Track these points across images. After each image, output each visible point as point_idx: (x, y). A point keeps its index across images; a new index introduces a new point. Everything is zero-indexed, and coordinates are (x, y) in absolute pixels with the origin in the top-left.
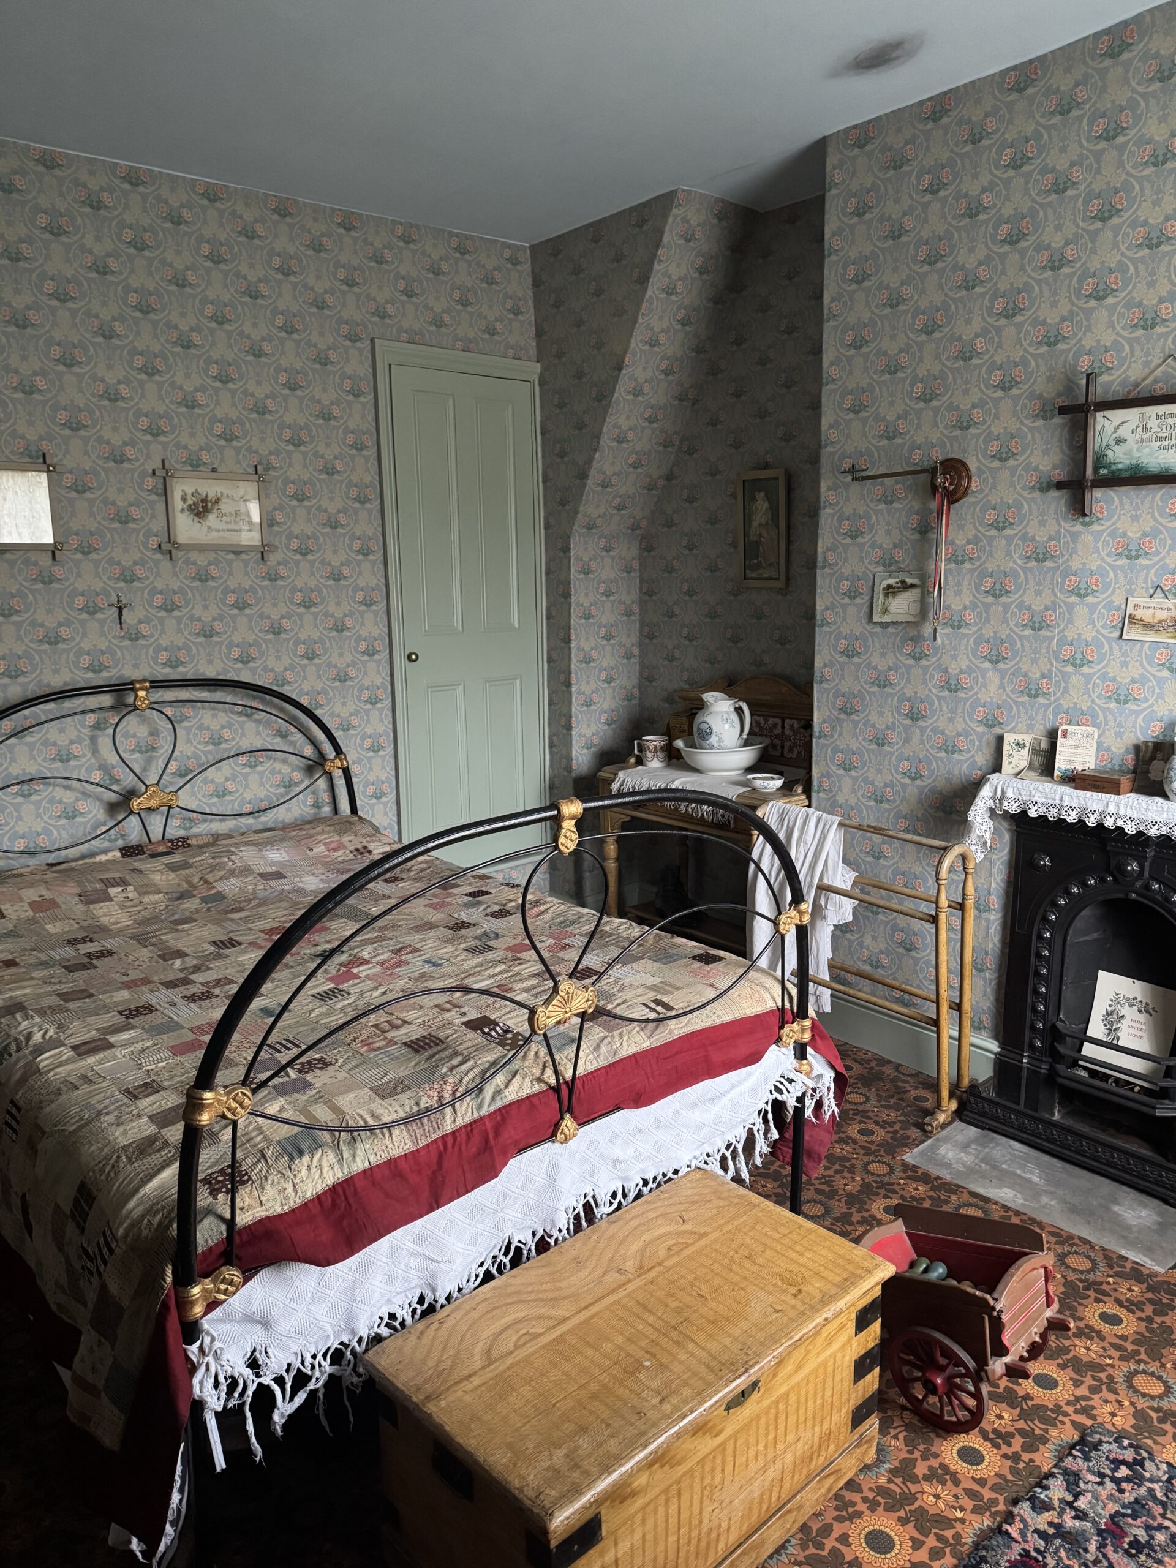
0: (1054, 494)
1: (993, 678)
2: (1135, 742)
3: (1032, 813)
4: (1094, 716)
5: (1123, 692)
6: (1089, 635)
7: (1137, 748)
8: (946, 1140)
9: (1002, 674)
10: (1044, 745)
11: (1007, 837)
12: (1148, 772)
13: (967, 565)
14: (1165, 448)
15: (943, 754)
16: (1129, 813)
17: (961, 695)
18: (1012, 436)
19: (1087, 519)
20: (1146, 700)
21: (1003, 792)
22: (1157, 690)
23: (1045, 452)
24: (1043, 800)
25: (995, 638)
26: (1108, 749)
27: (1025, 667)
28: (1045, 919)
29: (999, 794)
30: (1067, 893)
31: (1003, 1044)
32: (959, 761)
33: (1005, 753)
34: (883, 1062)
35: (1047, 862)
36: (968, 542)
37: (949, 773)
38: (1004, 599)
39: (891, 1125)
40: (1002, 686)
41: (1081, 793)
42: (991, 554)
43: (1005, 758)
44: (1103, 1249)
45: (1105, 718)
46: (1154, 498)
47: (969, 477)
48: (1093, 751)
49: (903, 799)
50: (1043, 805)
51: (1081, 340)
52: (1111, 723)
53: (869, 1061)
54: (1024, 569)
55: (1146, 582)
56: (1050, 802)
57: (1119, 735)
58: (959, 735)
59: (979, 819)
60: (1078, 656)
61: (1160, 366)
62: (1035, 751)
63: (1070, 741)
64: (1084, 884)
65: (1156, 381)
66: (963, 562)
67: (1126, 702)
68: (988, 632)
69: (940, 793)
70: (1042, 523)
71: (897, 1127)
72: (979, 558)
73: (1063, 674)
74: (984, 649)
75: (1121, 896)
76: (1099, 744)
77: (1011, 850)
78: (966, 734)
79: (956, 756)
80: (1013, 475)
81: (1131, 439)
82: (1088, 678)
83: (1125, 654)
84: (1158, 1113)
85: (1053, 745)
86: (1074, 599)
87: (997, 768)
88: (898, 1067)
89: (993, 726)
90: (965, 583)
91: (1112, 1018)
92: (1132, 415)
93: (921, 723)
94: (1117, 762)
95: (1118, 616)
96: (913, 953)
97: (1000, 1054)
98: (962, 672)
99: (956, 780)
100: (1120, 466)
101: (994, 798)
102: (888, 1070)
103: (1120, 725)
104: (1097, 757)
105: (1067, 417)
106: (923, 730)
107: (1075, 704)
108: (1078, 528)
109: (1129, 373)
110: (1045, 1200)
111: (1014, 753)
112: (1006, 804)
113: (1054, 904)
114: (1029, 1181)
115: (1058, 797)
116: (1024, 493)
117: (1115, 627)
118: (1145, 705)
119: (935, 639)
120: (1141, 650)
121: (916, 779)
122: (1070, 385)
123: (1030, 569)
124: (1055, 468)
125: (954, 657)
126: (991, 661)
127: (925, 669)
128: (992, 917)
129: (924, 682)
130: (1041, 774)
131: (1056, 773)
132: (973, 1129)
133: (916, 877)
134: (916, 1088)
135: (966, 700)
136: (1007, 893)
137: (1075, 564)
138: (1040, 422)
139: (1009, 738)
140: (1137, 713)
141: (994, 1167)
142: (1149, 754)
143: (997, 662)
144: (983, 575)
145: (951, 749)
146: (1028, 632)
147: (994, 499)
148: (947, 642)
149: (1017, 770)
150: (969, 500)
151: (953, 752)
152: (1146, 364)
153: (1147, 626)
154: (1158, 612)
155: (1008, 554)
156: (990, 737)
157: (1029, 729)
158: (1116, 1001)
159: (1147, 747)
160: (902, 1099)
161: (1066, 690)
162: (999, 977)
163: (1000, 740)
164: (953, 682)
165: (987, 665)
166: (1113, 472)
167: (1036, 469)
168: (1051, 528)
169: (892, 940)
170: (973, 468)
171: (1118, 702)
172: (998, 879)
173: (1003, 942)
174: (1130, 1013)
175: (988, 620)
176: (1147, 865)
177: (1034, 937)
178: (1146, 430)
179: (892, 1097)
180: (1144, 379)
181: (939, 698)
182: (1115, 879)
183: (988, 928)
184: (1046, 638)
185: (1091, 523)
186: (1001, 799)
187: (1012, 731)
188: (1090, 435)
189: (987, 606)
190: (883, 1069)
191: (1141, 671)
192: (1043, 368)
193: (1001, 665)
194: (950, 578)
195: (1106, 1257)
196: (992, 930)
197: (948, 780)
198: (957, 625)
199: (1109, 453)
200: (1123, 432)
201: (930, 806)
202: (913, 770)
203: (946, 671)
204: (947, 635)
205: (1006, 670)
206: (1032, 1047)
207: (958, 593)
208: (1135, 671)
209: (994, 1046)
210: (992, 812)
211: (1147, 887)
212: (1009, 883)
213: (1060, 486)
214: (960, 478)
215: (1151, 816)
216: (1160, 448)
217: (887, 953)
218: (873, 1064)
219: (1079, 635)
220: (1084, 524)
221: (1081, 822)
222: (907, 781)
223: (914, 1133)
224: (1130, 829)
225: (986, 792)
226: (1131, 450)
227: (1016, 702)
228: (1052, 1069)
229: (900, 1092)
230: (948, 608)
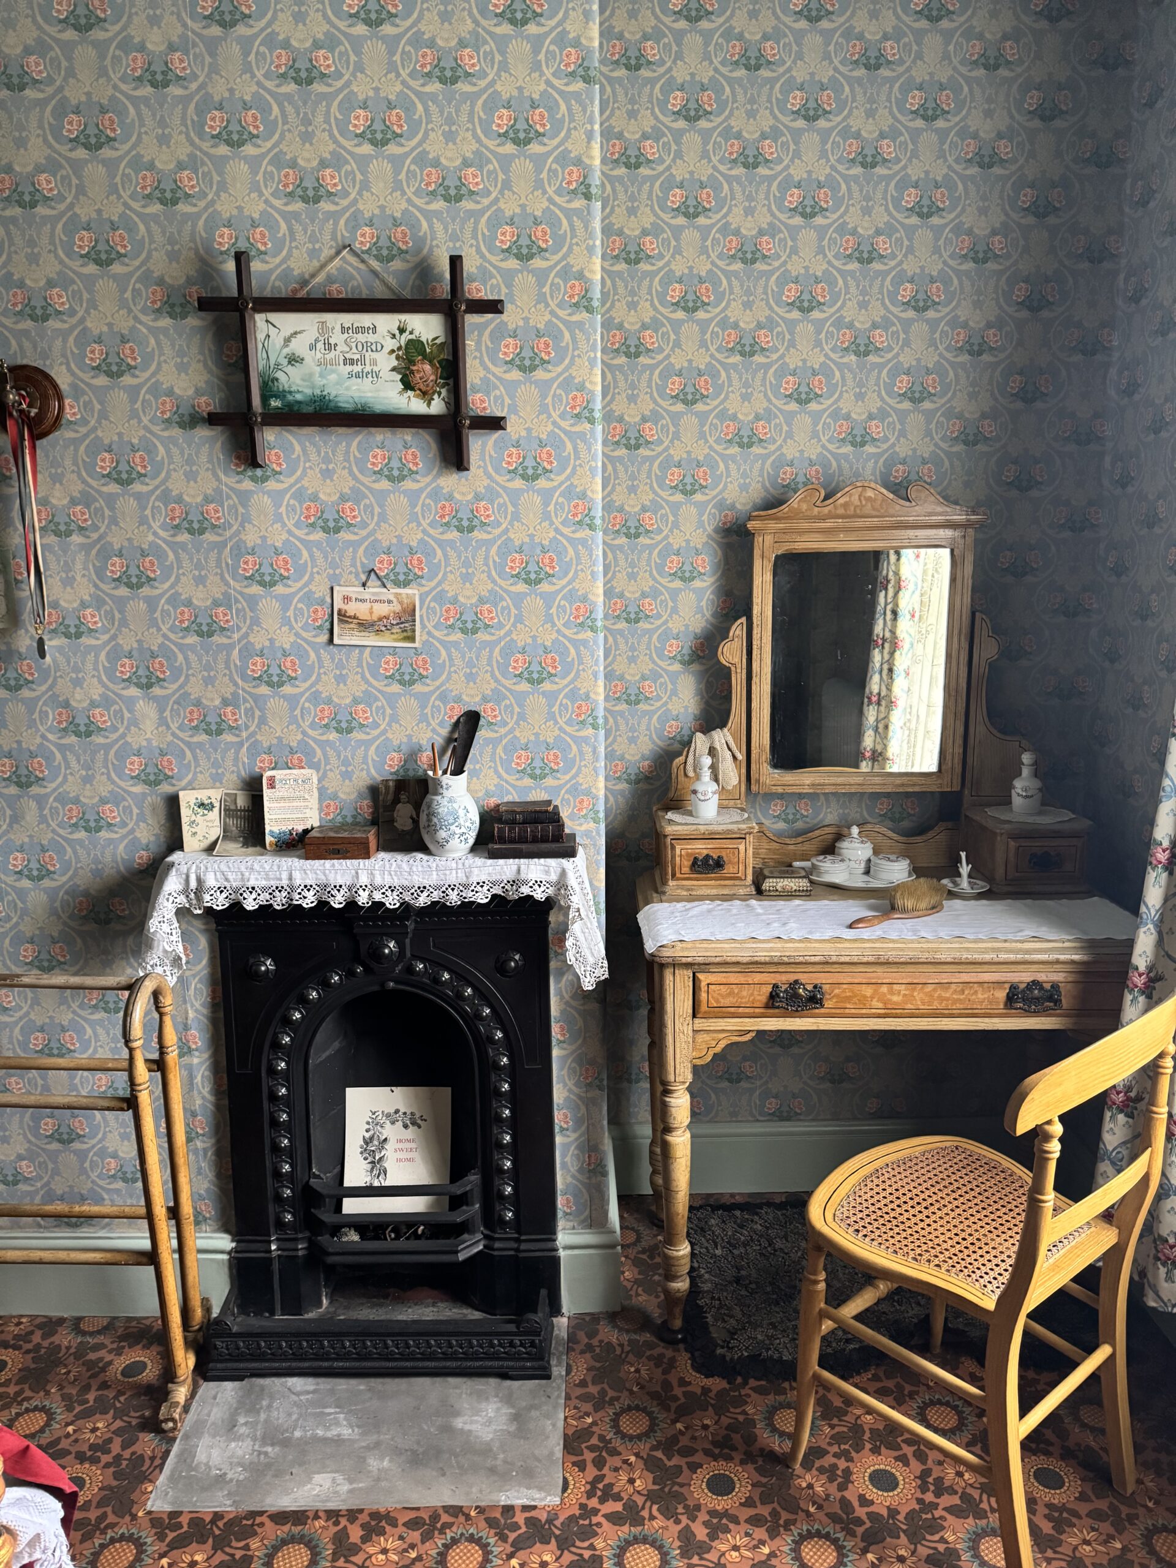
0: (203, 432)
1: (147, 712)
2: (369, 782)
3: (250, 905)
4: (309, 753)
5: (343, 717)
6: (285, 640)
7: (374, 791)
8: (198, 1429)
9: (161, 704)
10: (242, 802)
11: (203, 942)
12: (392, 821)
13: (76, 539)
14: (357, 376)
15: (82, 834)
16: (388, 881)
17: (98, 740)
18: (124, 340)
19: (259, 472)
20: (376, 725)
21: (199, 881)
22: (389, 711)
23: (182, 368)
24: (264, 883)
25: (141, 649)
26: (335, 797)
27: (195, 689)
28: (276, 1045)
29: (193, 884)
30: (303, 1000)
31: (237, 1235)
32: (110, 841)
33: (184, 820)
34: (51, 1325)
35: (268, 965)
36: (73, 502)
37: (96, 861)
38: (145, 591)
39: (103, 1447)
40: (163, 722)
41: (317, 863)
42: (114, 521)
43: (185, 828)
44: (481, 1510)
45: (325, 754)
46: (349, 446)
47: (60, 398)
48: (314, 802)
49: (24, 912)
50: (264, 889)
51: (212, 203)
52: (334, 760)
53: (26, 1337)
54: (173, 545)
55: (353, 565)
56: (274, 883)
57: (347, 775)
58: (103, 801)
59: (166, 928)
60: (274, 671)
61: (331, 259)
62: (229, 812)
63: (280, 791)
64: (325, 984)
65: (330, 280)
66: (68, 534)
67: (349, 731)
68: (128, 642)
69: (86, 894)
70: (191, 476)
71: (116, 1447)
72: (96, 528)
73: (256, 698)
74: (126, 668)
75: (376, 988)
76: (322, 791)
77: (212, 959)
78: (115, 799)
79: (103, 834)
80: (133, 401)
81: (310, 358)
82: (293, 701)
83: (340, 666)
84: (461, 1257)
85: (257, 802)
86: (255, 589)
87: (176, 843)
88: (76, 1324)
89: (157, 783)
90: (79, 566)
91: (373, 1148)
92: (307, 323)
93: (35, 790)
94: (348, 813)
95: (323, 613)
96: (76, 1145)
97: (235, 1250)
98: (93, 704)
99: (109, 872)
100: (299, 397)
101: (185, 891)
102: (65, 1339)
103: (346, 763)
104: (321, 810)
105: (209, 316)
106: (41, 801)
107: (280, 739)
108: (247, 485)
109: (292, 263)
110: (375, 1464)
111: (199, 819)
112: (207, 897)
113: (287, 1021)
114: (338, 1441)
115: (285, 876)
116: (156, 429)
117: (320, 627)
118: (376, 732)
119: (42, 654)
120: (360, 660)
121: (40, 878)
122: (206, 267)
123: (183, 546)
124: (198, 392)
125: (78, 683)
126: (139, 685)
127: (31, 704)
128: (196, 1061)
129: (32, 724)
130: (246, 844)
131: (269, 839)
132: (228, 1385)
133: (64, 1029)
134: (119, 1352)
135: (107, 747)
136: (214, 1021)
137: (251, 538)
138: (166, 322)
139: (187, 799)
140: (367, 744)
141: (286, 1443)
142: (390, 797)
143: (149, 686)
144: (105, 554)
145: (93, 825)
146: (192, 639)
147: (107, 435)
148: (61, 659)
149: (206, 843)
150: (63, 434)
151: (98, 829)
152: (313, 253)
153: (365, 626)
154: (376, 606)
155: (143, 521)
156: (154, 798)
157: (216, 780)
158: (374, 1122)
159: (387, 787)
160: (104, 1386)
161: (263, 721)
162: (218, 1141)
163: (173, 803)
164: (81, 720)
165: (133, 691)
166: (290, 405)
167: (170, 393)
168: (206, 483)
169: (37, 1135)
170: (63, 381)
171: (339, 730)
172: (197, 1004)
173: (217, 1092)
174: (392, 1132)
175: (124, 623)
176: (408, 941)
177: (264, 1074)
178: (329, 347)
179: (87, 1388)
180: (313, 276)
181: (62, 748)
182: (368, 970)
183: (191, 1077)
184: (221, 647)
185: (264, 479)
186: (199, 891)
187: (190, 787)
188: (251, 346)
189: (121, 602)
190: (56, 1339)
191: (364, 687)
192: (159, 238)
193: (156, 691)
194: (50, 557)
195: (491, 1523)
196: (198, 1079)
197: (97, 873)
198: (75, 633)
199: (279, 375)
200: (299, 346)
201: (71, 917)
202: (34, 865)
203: (66, 705)
204: (60, 649)
205: (166, 698)
206: (280, 1225)
207: (68, 582)
208: (355, 687)
209: (225, 1242)
210: (182, 913)
211: (410, 970)
212: (214, 1006)
213: (213, 419)
214: (45, 398)
215: (418, 880)
216: (351, 375)
217: (30, 1156)
218: (37, 1338)
219: (271, 640)
220: (254, 479)
221: (322, 904)
222: (26, 883)
223: (147, 1443)
224: (392, 902)
225: (172, 884)
226: (311, 375)
227: (188, 744)
228: (313, 1246)
229: (97, 1369)
230: (55, 605)
